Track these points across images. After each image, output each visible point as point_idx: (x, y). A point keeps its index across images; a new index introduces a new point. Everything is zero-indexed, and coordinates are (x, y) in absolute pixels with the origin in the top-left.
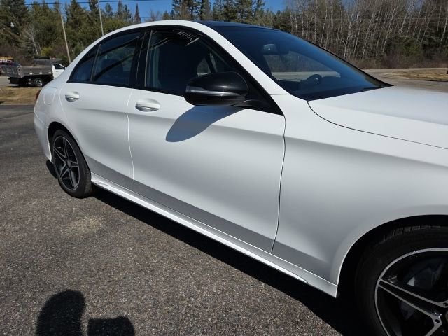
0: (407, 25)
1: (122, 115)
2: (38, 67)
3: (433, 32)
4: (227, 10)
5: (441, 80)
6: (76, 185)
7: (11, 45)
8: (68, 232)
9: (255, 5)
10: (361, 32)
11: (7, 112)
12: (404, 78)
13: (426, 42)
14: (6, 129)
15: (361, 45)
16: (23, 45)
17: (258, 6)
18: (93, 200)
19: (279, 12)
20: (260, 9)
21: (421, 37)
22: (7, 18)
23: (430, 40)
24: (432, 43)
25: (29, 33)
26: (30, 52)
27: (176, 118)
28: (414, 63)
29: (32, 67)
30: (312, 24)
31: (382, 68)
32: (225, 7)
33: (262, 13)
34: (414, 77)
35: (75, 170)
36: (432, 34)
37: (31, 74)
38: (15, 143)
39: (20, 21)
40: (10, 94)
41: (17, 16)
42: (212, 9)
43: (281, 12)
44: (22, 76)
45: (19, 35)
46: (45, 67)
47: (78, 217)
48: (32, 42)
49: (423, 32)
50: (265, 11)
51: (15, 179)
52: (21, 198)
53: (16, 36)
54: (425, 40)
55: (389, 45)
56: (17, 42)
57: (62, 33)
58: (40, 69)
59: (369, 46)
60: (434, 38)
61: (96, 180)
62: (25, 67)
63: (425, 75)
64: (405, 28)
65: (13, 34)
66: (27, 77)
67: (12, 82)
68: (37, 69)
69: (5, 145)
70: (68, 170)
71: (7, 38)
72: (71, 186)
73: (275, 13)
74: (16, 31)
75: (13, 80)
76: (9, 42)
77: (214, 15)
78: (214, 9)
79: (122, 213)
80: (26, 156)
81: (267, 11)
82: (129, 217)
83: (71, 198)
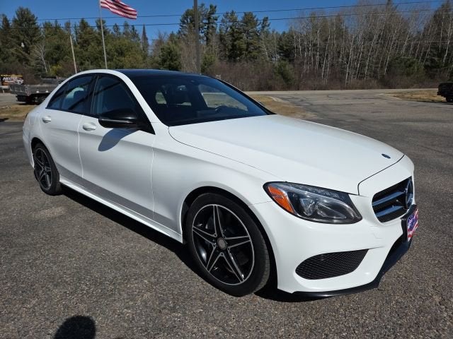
0: (409, 46)
1: (75, 133)
2: (45, 85)
3: (435, 53)
4: (233, 30)
5: (433, 101)
6: (50, 185)
7: (22, 64)
8: (38, 216)
9: (260, 26)
10: (363, 53)
11: (11, 129)
12: (398, 98)
13: (428, 63)
14: (6, 144)
15: (363, 66)
16: (33, 63)
17: (263, 27)
18: (63, 197)
19: (284, 33)
20: (265, 29)
21: (423, 58)
22: (18, 38)
23: (432, 61)
24: (433, 64)
25: (39, 52)
26: (40, 70)
27: (103, 136)
28: (415, 83)
29: (39, 85)
30: (315, 45)
31: (382, 88)
32: (231, 28)
33: (267, 34)
34: (408, 98)
35: (49, 173)
36: (434, 55)
37: (38, 92)
38: (11, 155)
39: (31, 41)
40: (17, 111)
41: (28, 35)
42: (218, 30)
43: (286, 32)
44: (29, 94)
45: (29, 54)
46: (51, 86)
47: (48, 207)
48: (41, 60)
49: (425, 53)
50: (271, 31)
51: (6, 183)
52: (8, 195)
53: (26, 54)
54: (427, 61)
55: (390, 66)
56: (27, 60)
57: (70, 52)
58: (47, 88)
59: (371, 67)
60: (436, 59)
61: (63, 180)
62: (33, 86)
63: (418, 96)
64: (407, 50)
65: (24, 53)
66: (33, 96)
67: (19, 100)
68: (44, 88)
69: (3, 157)
70: (45, 174)
71: (18, 57)
72: (47, 186)
73: (281, 33)
74: (27, 49)
75: (20, 98)
76: (19, 61)
77: (221, 35)
78: (220, 30)
79: (81, 205)
80: (19, 165)
81: (273, 32)
82: (85, 208)
83: (46, 195)
